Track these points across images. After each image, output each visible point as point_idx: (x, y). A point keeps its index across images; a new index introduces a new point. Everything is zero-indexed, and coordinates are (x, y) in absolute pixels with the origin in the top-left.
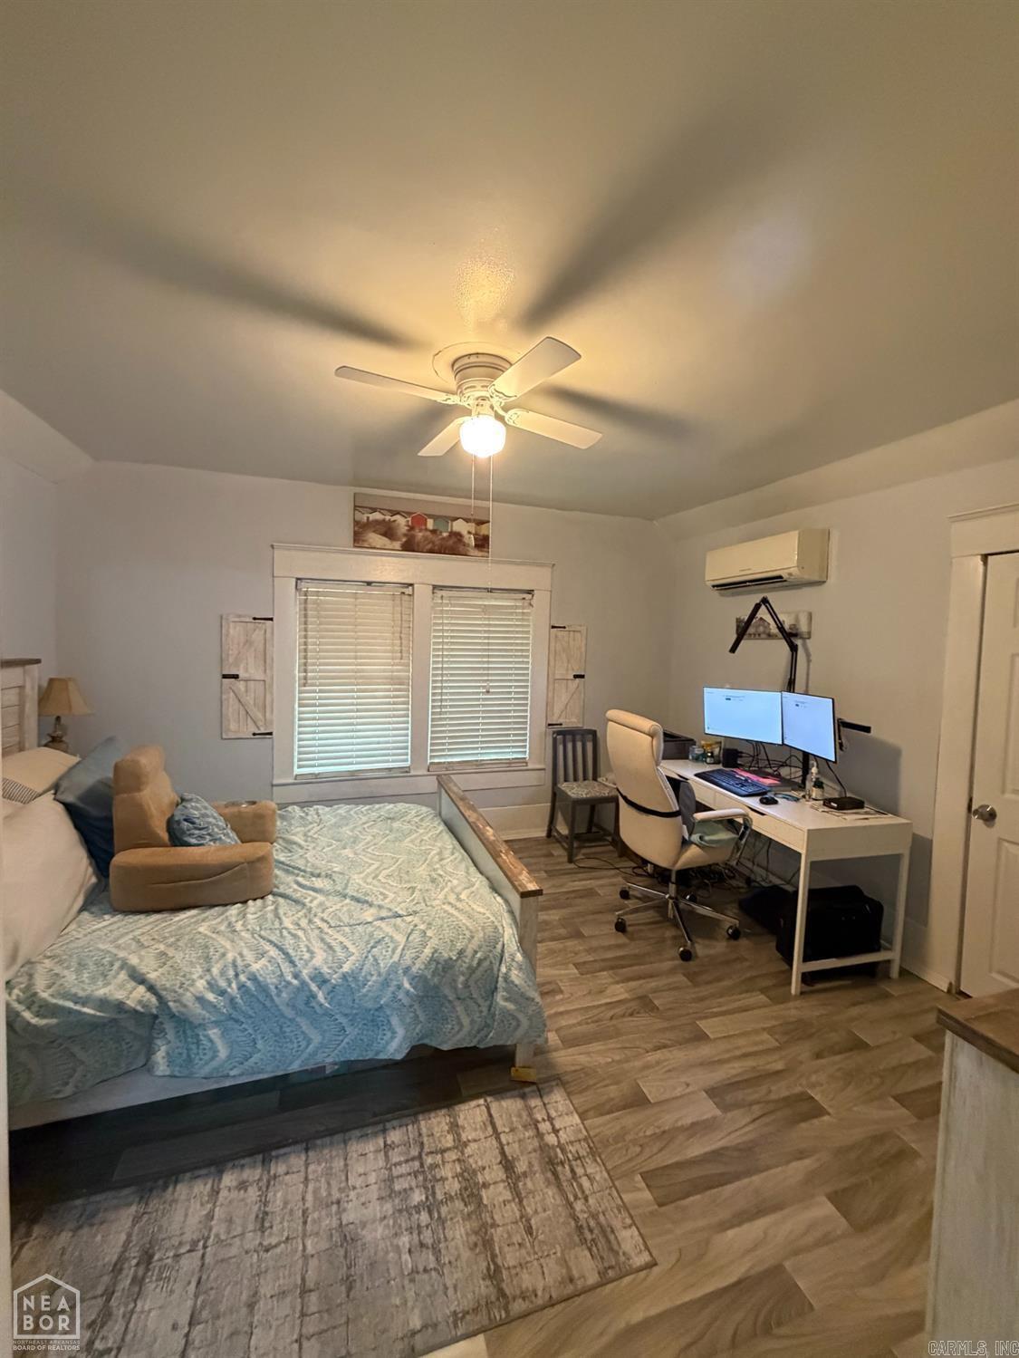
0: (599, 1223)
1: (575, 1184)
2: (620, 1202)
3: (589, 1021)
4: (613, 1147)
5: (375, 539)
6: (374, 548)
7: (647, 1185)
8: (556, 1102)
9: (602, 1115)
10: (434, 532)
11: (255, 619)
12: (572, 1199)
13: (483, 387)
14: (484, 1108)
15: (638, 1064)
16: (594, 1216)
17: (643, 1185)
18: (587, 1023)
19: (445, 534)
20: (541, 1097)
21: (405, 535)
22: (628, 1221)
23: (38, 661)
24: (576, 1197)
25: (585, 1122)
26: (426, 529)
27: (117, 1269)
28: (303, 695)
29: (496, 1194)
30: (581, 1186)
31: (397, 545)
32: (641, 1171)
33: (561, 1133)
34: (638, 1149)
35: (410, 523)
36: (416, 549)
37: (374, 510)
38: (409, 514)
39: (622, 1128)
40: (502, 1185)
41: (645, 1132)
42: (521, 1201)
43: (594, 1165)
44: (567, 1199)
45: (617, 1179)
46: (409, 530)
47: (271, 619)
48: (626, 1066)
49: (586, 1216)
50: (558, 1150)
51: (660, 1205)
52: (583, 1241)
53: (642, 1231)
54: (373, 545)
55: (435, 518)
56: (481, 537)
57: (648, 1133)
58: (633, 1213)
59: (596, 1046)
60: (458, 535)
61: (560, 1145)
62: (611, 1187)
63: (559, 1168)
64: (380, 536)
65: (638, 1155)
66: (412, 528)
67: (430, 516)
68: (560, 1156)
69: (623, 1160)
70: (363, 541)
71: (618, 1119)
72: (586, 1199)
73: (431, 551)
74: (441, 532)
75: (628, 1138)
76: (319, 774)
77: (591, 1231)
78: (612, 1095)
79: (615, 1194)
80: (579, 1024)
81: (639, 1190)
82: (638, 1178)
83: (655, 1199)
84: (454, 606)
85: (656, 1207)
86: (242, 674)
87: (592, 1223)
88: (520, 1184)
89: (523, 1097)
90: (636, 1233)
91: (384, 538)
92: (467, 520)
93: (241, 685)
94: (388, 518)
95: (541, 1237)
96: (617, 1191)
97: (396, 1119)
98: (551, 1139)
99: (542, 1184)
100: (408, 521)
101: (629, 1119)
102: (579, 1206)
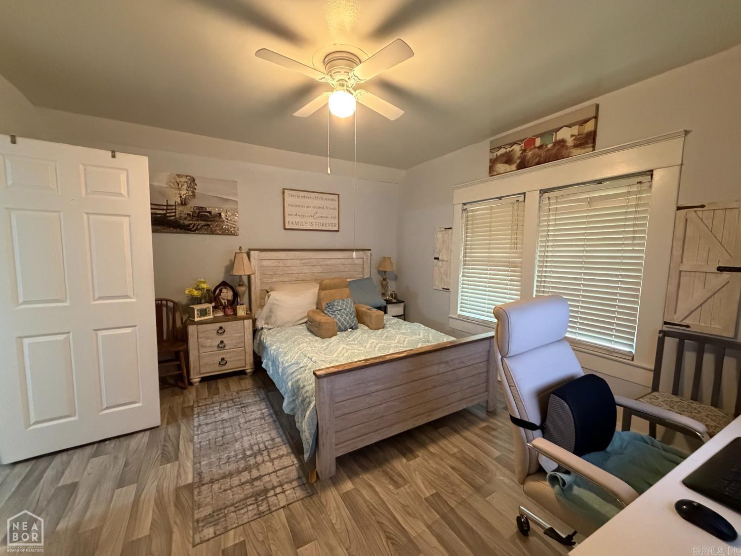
0: (220, 518)
1: (243, 506)
2: (229, 528)
3: (371, 507)
4: (264, 525)
5: (501, 167)
6: (500, 174)
7: (237, 544)
8: (295, 493)
9: (287, 518)
10: (540, 147)
11: (445, 229)
12: (236, 505)
13: (345, 72)
14: (292, 464)
15: (333, 542)
16: (225, 516)
17: (237, 541)
18: (368, 507)
19: (550, 146)
20: (298, 486)
21: (519, 158)
22: (218, 533)
23: (370, 250)
24: (236, 507)
25: (282, 509)
26: (535, 147)
27: (243, 404)
28: (465, 270)
29: (245, 476)
30: (242, 509)
31: (514, 167)
32: (247, 541)
33: (275, 497)
34: (261, 539)
35: (523, 148)
36: (527, 166)
37: (500, 148)
38: (522, 141)
39: (277, 530)
40: (249, 478)
41: (273, 544)
42: (239, 485)
43: (253, 514)
44: (236, 503)
45: (243, 527)
46: (522, 153)
47: (451, 228)
48: (330, 533)
49: (226, 512)
50: (264, 497)
51: (223, 551)
52: (214, 512)
53: (211, 540)
54: (499, 172)
55: (541, 135)
56: (585, 136)
57: (272, 546)
58: (222, 535)
59: (345, 512)
60: (562, 142)
61: (267, 498)
62: (238, 523)
63: (253, 499)
64: (503, 165)
65: (257, 539)
66: (524, 151)
67: (537, 136)
68: (261, 498)
69: (255, 530)
70: (494, 171)
71: (284, 527)
72: (235, 512)
73: (538, 163)
74: (546, 145)
75: (270, 534)
76: (467, 317)
77: (218, 515)
78: (303, 524)
79: (235, 526)
80: (366, 501)
81: (235, 539)
82: (242, 539)
83: (228, 548)
84: (562, 203)
85: (223, 548)
86: (440, 258)
87: (221, 515)
88: (248, 484)
89: (299, 478)
90: (210, 536)
91: (506, 165)
92: (569, 126)
93: (440, 263)
94: (508, 150)
95: (221, 495)
96: (235, 528)
97: (286, 437)
98: (272, 493)
99: (246, 492)
100: (522, 147)
101: (284, 534)
102: (232, 509)
